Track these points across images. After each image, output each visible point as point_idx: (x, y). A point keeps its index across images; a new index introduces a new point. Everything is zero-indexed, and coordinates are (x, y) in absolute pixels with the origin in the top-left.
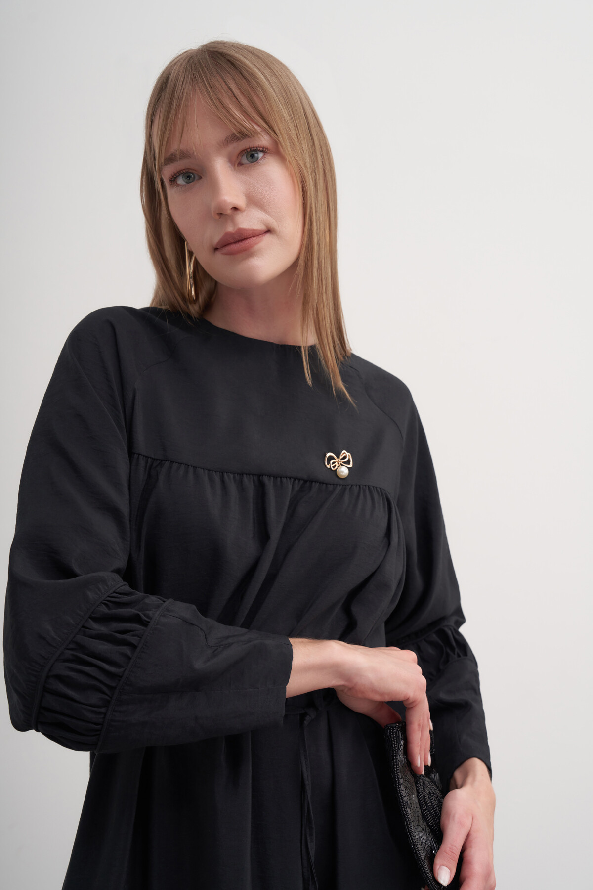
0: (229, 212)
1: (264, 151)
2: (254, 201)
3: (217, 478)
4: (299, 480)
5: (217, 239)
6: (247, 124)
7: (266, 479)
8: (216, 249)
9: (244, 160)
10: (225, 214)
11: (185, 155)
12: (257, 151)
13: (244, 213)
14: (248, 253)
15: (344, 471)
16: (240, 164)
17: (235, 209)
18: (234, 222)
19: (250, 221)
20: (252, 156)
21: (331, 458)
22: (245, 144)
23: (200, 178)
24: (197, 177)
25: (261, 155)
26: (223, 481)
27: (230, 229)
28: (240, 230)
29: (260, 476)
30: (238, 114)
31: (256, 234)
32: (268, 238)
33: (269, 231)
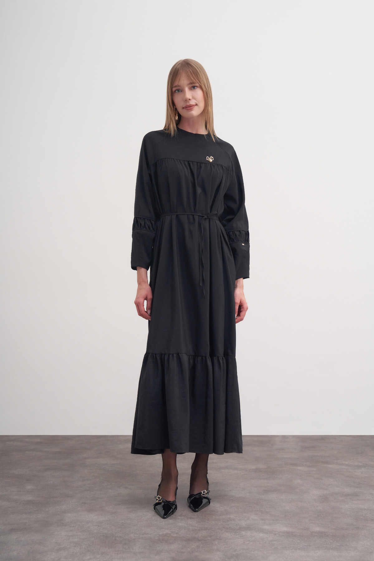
0: (188, 100)
1: (197, 87)
2: (194, 98)
3: (179, 161)
4: (199, 163)
5: (184, 106)
6: (194, 81)
7: (190, 162)
8: (183, 108)
9: (192, 88)
10: (187, 100)
11: (179, 86)
12: (195, 86)
13: (191, 101)
14: (191, 110)
15: (211, 160)
16: (191, 89)
17: (189, 99)
18: (189, 102)
19: (192, 102)
20: (194, 87)
21: (207, 158)
22: (193, 85)
23: (181, 91)
24: (180, 91)
25: (196, 87)
26: (180, 162)
27: (188, 104)
28: (190, 104)
29: (189, 161)
30: (192, 79)
31: (193, 106)
32: (196, 106)
33: (196, 105)
